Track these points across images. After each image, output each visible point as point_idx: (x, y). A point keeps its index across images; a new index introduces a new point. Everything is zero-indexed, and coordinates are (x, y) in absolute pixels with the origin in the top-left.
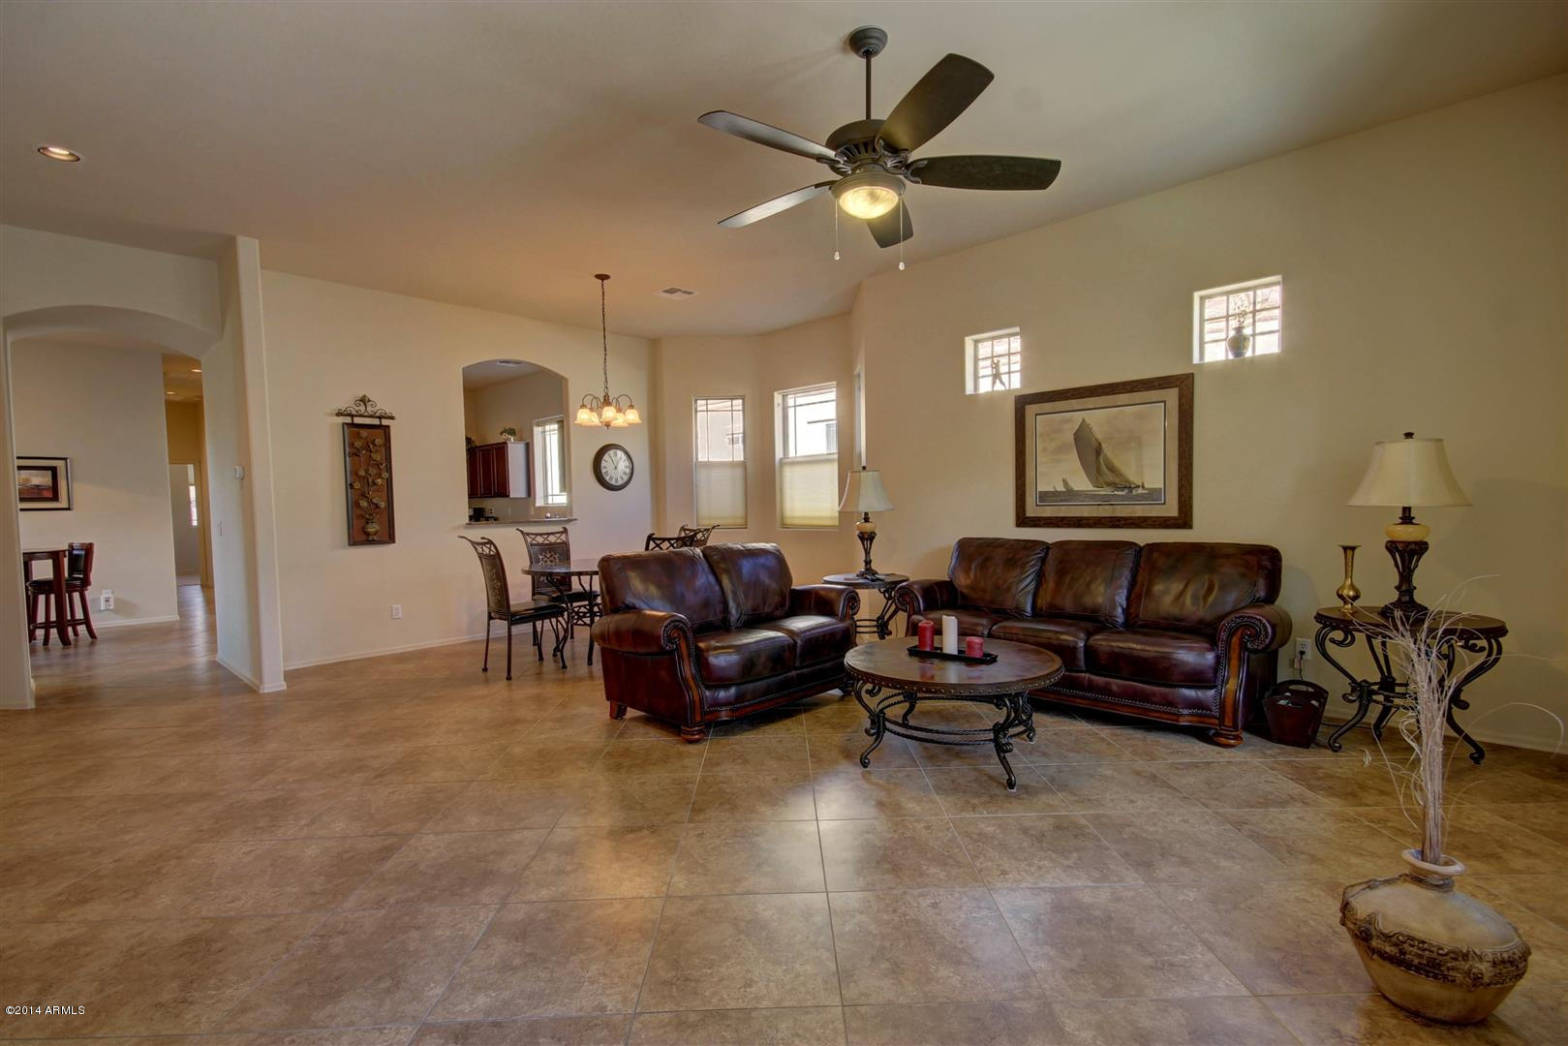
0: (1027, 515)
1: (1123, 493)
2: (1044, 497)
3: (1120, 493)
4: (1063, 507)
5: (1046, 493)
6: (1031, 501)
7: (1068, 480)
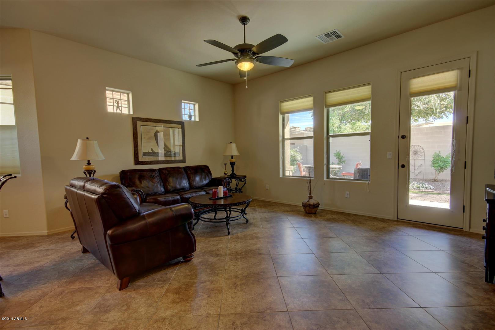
0: (139, 161)
1: (169, 153)
2: (145, 154)
3: (168, 153)
4: (152, 158)
5: (145, 153)
6: (140, 155)
7: (153, 149)
